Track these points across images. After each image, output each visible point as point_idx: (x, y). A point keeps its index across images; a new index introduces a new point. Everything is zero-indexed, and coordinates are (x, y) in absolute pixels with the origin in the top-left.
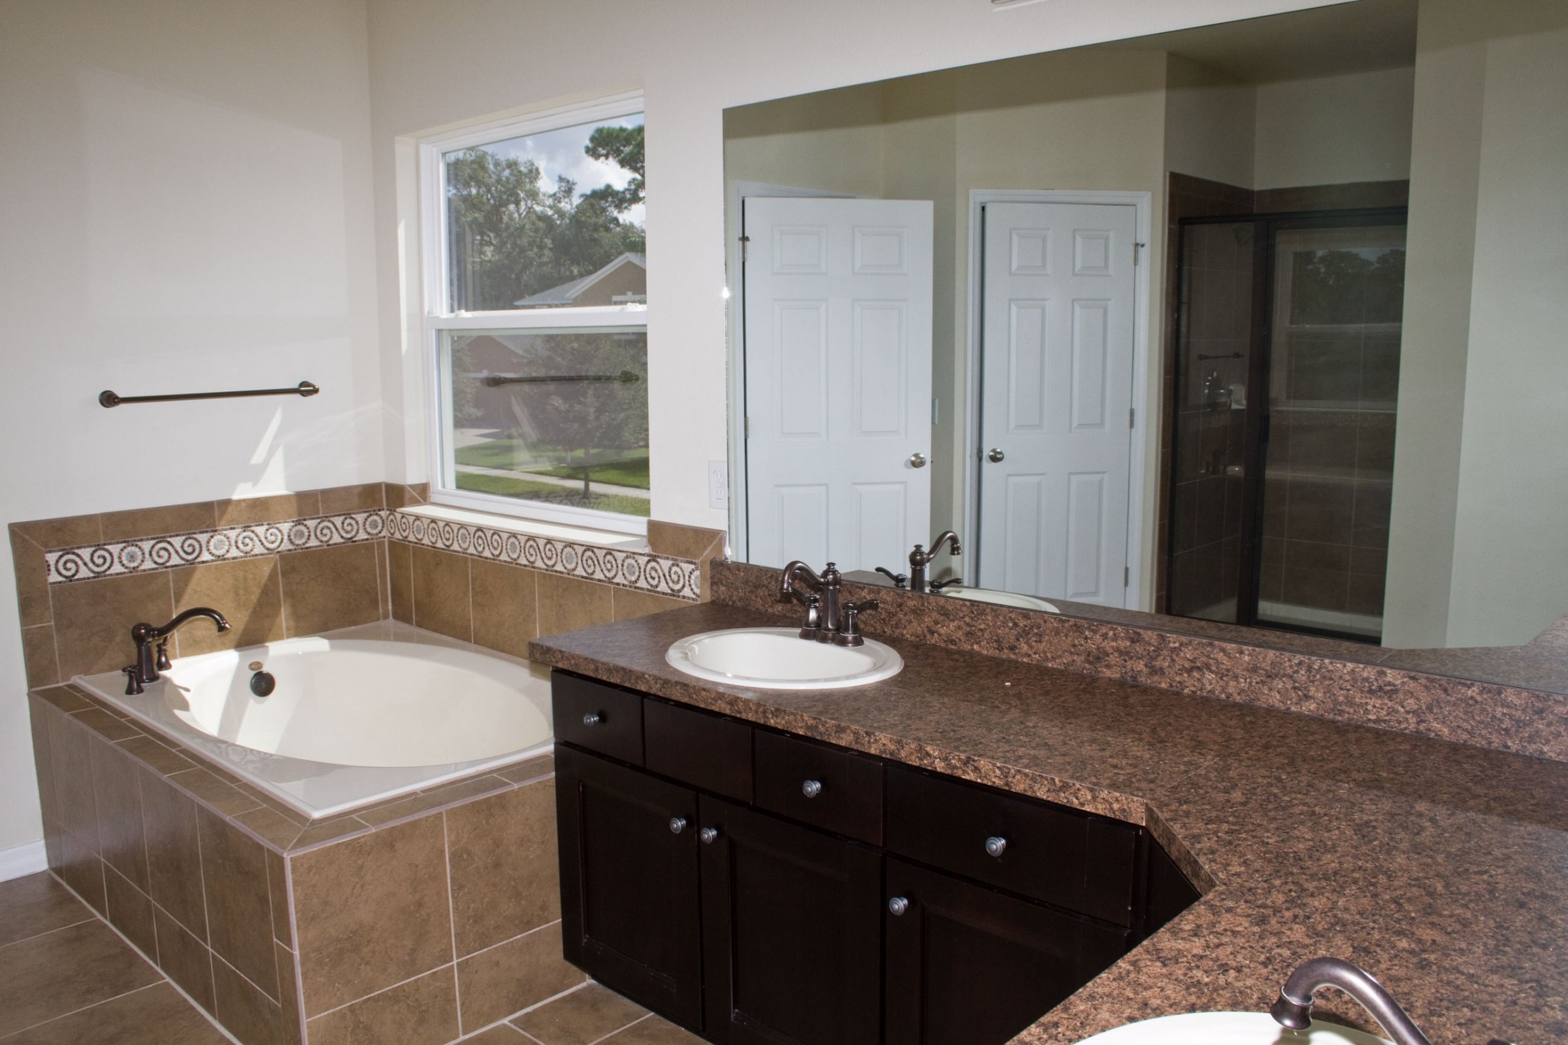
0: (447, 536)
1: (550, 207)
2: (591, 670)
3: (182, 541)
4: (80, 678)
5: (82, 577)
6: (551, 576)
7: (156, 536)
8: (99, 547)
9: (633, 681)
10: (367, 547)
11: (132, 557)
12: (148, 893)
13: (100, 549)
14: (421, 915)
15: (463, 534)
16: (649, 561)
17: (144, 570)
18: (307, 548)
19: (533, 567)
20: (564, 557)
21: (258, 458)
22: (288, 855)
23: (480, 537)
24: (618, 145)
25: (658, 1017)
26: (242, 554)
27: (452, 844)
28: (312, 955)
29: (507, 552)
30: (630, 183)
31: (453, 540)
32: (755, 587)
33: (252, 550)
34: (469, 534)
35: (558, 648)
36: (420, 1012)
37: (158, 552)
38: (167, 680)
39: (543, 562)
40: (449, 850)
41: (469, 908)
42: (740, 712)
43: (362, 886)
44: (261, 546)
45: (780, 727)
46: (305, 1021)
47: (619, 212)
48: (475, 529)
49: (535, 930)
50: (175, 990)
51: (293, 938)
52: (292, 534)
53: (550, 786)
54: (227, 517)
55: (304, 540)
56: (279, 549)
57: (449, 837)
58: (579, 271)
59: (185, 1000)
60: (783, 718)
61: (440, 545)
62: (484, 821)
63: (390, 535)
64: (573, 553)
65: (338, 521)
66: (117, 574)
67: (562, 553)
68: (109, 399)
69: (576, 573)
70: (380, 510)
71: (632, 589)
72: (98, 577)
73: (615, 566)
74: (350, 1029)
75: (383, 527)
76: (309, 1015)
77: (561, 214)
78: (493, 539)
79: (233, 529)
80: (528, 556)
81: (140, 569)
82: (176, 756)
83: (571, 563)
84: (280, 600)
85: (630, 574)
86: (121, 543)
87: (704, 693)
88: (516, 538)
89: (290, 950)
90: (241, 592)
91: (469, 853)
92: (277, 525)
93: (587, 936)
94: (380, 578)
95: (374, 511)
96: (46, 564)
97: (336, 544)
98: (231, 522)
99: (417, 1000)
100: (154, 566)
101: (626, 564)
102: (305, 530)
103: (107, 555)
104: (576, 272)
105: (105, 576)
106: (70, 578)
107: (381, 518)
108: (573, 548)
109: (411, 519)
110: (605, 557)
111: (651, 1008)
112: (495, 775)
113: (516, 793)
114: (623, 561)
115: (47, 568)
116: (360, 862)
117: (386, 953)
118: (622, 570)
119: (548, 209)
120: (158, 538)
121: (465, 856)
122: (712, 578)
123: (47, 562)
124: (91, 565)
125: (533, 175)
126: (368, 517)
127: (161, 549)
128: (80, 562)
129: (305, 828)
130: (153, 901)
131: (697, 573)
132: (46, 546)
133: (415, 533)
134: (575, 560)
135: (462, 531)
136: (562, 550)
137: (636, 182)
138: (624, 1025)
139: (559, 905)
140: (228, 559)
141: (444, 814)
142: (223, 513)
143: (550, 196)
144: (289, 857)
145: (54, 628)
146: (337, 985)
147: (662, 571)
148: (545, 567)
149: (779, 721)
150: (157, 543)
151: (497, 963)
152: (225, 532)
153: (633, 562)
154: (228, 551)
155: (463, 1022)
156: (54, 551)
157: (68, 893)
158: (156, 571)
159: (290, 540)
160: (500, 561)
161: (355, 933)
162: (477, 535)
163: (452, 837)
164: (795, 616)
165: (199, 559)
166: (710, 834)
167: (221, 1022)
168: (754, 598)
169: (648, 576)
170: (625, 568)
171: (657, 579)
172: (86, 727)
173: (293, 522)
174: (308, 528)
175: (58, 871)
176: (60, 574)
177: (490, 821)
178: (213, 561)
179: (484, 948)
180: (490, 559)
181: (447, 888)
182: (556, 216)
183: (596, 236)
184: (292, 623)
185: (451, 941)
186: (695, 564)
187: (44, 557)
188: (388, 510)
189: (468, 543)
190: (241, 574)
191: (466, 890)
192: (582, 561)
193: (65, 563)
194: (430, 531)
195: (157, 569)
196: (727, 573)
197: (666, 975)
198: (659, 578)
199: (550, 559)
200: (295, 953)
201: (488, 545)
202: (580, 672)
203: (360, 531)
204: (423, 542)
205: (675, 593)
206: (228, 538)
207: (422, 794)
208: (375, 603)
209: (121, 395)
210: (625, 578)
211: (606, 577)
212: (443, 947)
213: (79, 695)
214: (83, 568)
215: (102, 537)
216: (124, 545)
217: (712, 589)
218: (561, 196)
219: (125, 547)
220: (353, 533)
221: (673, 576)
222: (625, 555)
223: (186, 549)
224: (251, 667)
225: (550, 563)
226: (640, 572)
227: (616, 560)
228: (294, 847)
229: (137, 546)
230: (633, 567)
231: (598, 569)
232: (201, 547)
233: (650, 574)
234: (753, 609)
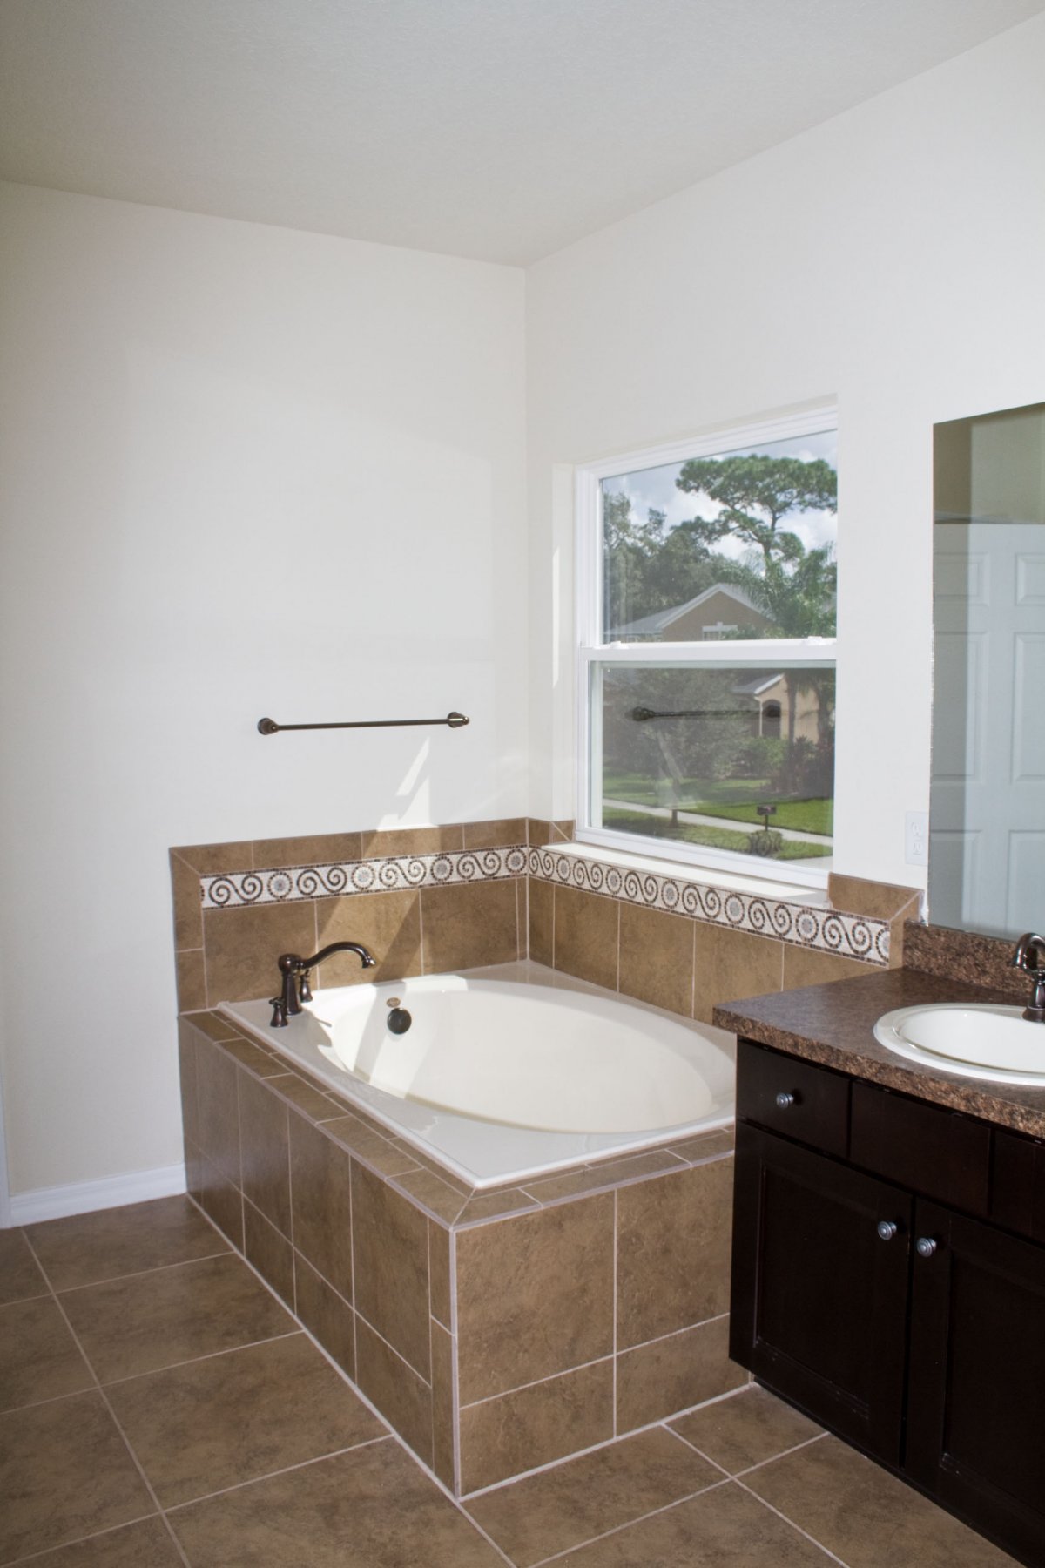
0: (596, 877)
1: (641, 539)
2: (789, 1045)
3: (328, 871)
4: (227, 1005)
5: (232, 903)
6: (712, 927)
7: (303, 865)
8: (250, 874)
9: (841, 1062)
10: (508, 884)
11: (280, 886)
12: (290, 1239)
13: (251, 876)
14: (585, 1302)
15: (613, 877)
16: (829, 918)
17: (291, 900)
18: (448, 883)
19: (692, 916)
20: (728, 907)
21: (404, 789)
22: (454, 1230)
23: (632, 881)
24: (708, 477)
25: (835, 1438)
26: (385, 887)
27: (622, 1226)
28: (471, 1339)
29: (663, 899)
30: (720, 514)
31: (602, 882)
32: (958, 955)
33: (395, 883)
34: (620, 877)
35: (749, 1017)
36: (575, 1408)
37: (305, 882)
38: (309, 1014)
39: (704, 911)
40: (618, 1232)
41: (634, 1296)
42: (979, 1110)
43: (527, 1268)
44: (404, 880)
45: (1031, 1133)
46: (457, 1409)
47: (709, 543)
48: (626, 872)
49: (699, 1324)
50: (314, 1345)
51: (452, 1318)
52: (435, 868)
53: (727, 1167)
54: (372, 848)
55: (446, 875)
56: (421, 884)
57: (619, 1218)
58: (668, 602)
59: (323, 1357)
60: (1037, 1122)
61: (586, 886)
62: (656, 1203)
63: (531, 873)
64: (739, 903)
65: (480, 856)
66: (266, 902)
67: (726, 903)
68: (267, 727)
69: (741, 925)
70: (522, 846)
71: (808, 947)
72: (247, 904)
73: (788, 921)
74: (503, 1421)
75: (525, 864)
76: (462, 1404)
77: (652, 546)
78: (648, 884)
79: (378, 860)
80: (687, 905)
81: (286, 898)
82: (326, 1101)
83: (736, 915)
84: (419, 936)
85: (805, 930)
86: (271, 870)
87: (932, 1084)
88: (674, 884)
89: (448, 1331)
90: (383, 926)
91: (638, 1237)
92: (421, 859)
93: (759, 1337)
94: (519, 917)
95: (517, 847)
96: (200, 890)
97: (477, 880)
98: (376, 853)
99: (573, 1394)
100: (301, 896)
101: (801, 920)
102: (448, 865)
103: (257, 883)
104: (665, 602)
105: (254, 903)
106: (221, 904)
107: (523, 854)
108: (739, 899)
109: (556, 858)
110: (776, 910)
111: (827, 1428)
112: (666, 1150)
113: (691, 1173)
114: (799, 916)
115: (200, 894)
116: (526, 1241)
117: (546, 1341)
118: (797, 925)
119: (637, 541)
120: (305, 867)
121: (634, 1240)
122: (905, 941)
123: (201, 887)
124: (241, 892)
125: (625, 507)
126: (511, 853)
127: (308, 878)
128: (232, 889)
129: (469, 1199)
130: (294, 1248)
131: (887, 935)
132: (201, 871)
133: (560, 872)
134: (741, 912)
135: (612, 873)
136: (727, 900)
137: (726, 514)
138: (796, 1445)
139: (728, 1298)
140: (371, 891)
141: (616, 1194)
142: (368, 843)
143: (641, 528)
144: (455, 1233)
145: (204, 954)
146: (493, 1372)
147: (845, 929)
148: (705, 917)
149: (1030, 1126)
150: (305, 872)
151: (658, 1359)
152: (369, 864)
153: (810, 917)
154: (371, 884)
155: (618, 1420)
156: (208, 877)
157: (205, 1221)
158: (301, 901)
159: (433, 874)
160: (654, 907)
161: (515, 1317)
162: (629, 878)
163: (623, 1219)
164: (1006, 990)
165: (344, 891)
166: (928, 1246)
167: (360, 1386)
168: (956, 967)
169: (827, 934)
170: (800, 924)
171: (837, 939)
172: (234, 1059)
173: (436, 855)
174: (451, 863)
175: (195, 1195)
176: (212, 899)
177: (662, 1203)
178: (356, 893)
179: (646, 1341)
180: (643, 904)
181: (613, 1274)
182: (647, 548)
183: (686, 567)
184: (430, 960)
185: (612, 1332)
186: (885, 924)
187: (199, 882)
188: (531, 846)
189: (618, 886)
190: (383, 907)
191: (632, 1277)
192: (749, 913)
193: (218, 889)
194: (576, 871)
195: (303, 898)
196: (925, 937)
197: (855, 1397)
198: (840, 937)
199: (712, 908)
200: (453, 1335)
201: (642, 890)
202: (775, 1046)
203: (502, 868)
204: (568, 882)
205: (858, 955)
206: (372, 870)
207: (591, 1168)
208: (512, 943)
209: (279, 722)
210: (800, 935)
211: (776, 932)
212: (604, 1338)
213: (225, 1023)
214: (234, 895)
215: (253, 865)
216: (273, 873)
217: (904, 953)
218: (652, 528)
219: (274, 876)
220: (495, 869)
221: (857, 936)
222: (801, 909)
223: (332, 880)
224: (389, 1003)
225: (712, 913)
226: (817, 930)
227: (789, 915)
228: (460, 1222)
229: (285, 874)
230: (810, 923)
231: (768, 922)
232: (346, 879)
233: (830, 932)
234: (955, 979)
